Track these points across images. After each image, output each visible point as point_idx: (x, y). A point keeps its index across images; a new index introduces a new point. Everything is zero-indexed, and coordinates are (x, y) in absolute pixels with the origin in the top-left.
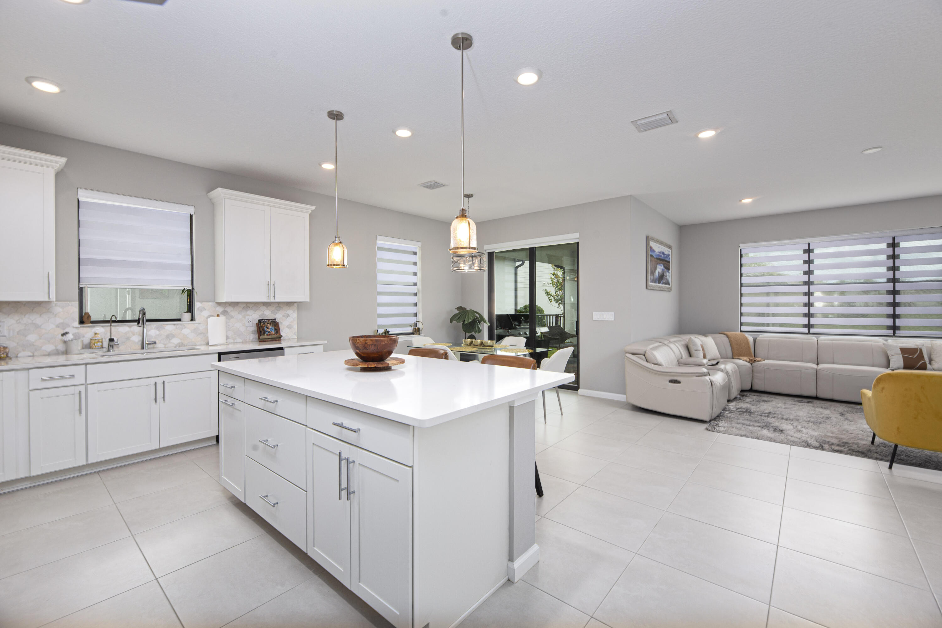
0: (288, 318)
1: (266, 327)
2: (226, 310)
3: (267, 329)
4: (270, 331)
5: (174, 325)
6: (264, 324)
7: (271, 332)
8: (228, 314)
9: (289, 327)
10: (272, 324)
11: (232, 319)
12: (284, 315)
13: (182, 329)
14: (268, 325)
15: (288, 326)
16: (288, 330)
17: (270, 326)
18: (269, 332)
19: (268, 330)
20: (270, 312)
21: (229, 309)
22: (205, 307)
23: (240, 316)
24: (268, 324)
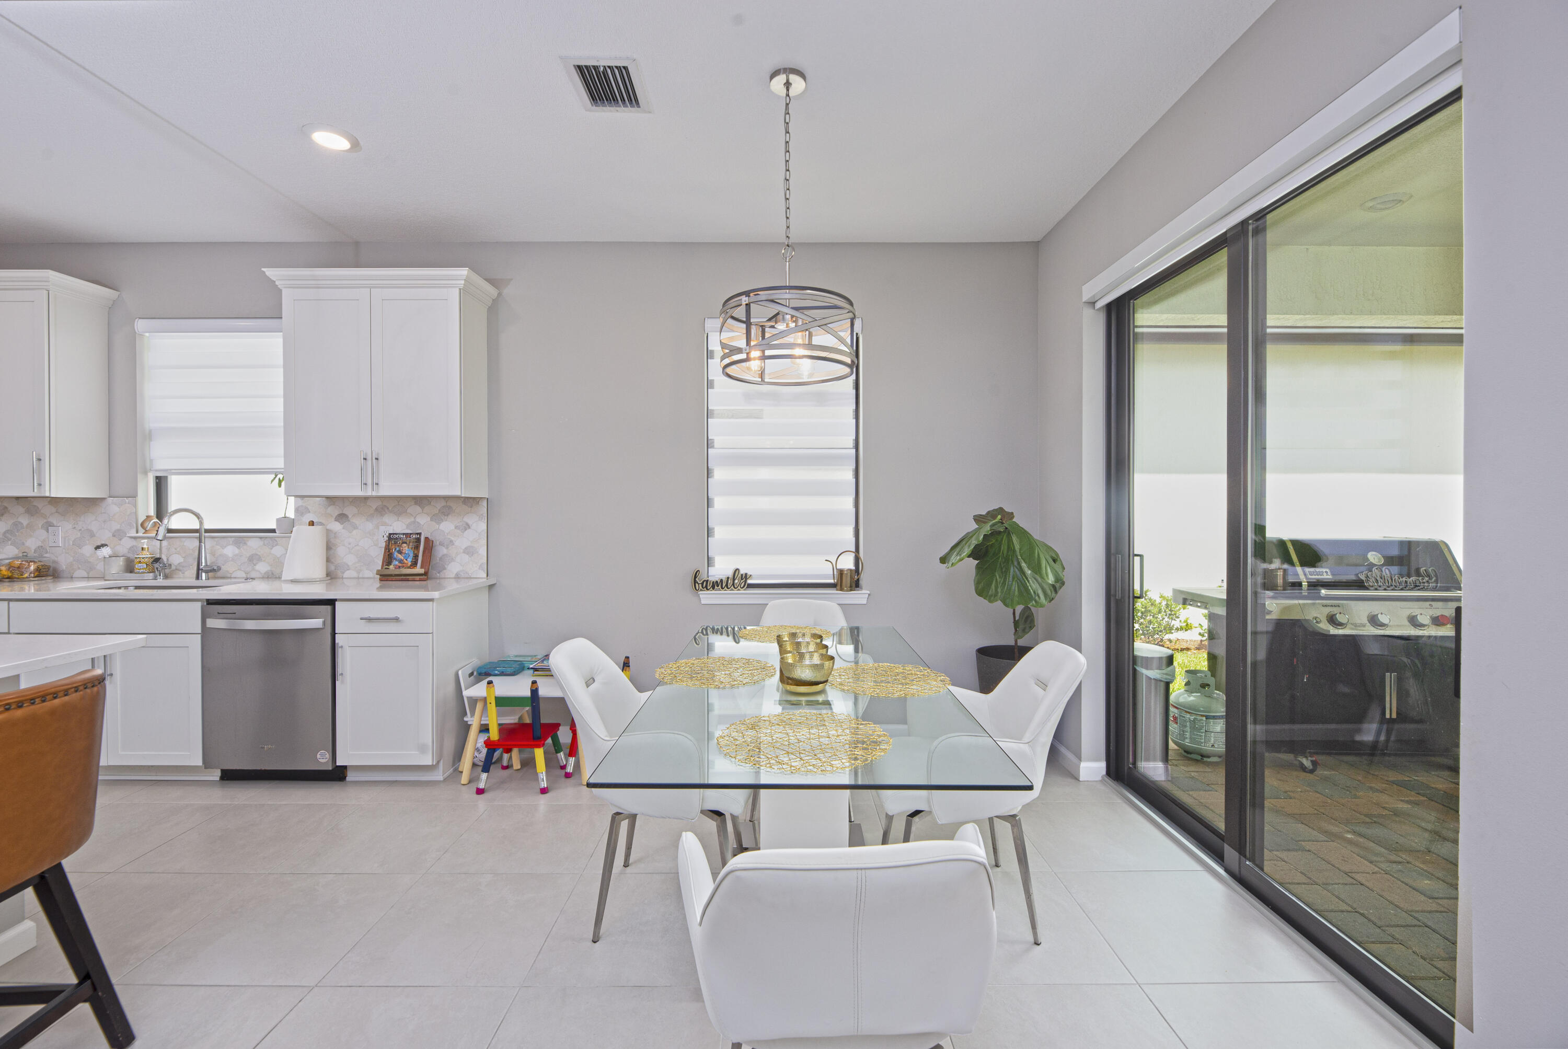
0: (467, 531)
1: (398, 549)
2: (345, 512)
3: (400, 555)
4: (403, 558)
5: (261, 538)
6: (396, 543)
7: (405, 560)
8: (349, 521)
9: (469, 551)
10: (411, 544)
11: (355, 532)
12: (458, 525)
13: (273, 546)
14: (405, 545)
15: (466, 548)
16: (466, 558)
17: (407, 548)
18: (401, 561)
19: (400, 557)
20: (429, 519)
21: (350, 511)
22: (309, 507)
23: (369, 526)
24: (403, 543)
